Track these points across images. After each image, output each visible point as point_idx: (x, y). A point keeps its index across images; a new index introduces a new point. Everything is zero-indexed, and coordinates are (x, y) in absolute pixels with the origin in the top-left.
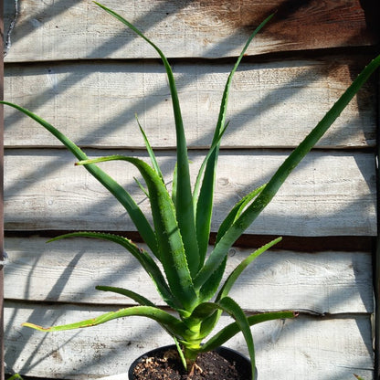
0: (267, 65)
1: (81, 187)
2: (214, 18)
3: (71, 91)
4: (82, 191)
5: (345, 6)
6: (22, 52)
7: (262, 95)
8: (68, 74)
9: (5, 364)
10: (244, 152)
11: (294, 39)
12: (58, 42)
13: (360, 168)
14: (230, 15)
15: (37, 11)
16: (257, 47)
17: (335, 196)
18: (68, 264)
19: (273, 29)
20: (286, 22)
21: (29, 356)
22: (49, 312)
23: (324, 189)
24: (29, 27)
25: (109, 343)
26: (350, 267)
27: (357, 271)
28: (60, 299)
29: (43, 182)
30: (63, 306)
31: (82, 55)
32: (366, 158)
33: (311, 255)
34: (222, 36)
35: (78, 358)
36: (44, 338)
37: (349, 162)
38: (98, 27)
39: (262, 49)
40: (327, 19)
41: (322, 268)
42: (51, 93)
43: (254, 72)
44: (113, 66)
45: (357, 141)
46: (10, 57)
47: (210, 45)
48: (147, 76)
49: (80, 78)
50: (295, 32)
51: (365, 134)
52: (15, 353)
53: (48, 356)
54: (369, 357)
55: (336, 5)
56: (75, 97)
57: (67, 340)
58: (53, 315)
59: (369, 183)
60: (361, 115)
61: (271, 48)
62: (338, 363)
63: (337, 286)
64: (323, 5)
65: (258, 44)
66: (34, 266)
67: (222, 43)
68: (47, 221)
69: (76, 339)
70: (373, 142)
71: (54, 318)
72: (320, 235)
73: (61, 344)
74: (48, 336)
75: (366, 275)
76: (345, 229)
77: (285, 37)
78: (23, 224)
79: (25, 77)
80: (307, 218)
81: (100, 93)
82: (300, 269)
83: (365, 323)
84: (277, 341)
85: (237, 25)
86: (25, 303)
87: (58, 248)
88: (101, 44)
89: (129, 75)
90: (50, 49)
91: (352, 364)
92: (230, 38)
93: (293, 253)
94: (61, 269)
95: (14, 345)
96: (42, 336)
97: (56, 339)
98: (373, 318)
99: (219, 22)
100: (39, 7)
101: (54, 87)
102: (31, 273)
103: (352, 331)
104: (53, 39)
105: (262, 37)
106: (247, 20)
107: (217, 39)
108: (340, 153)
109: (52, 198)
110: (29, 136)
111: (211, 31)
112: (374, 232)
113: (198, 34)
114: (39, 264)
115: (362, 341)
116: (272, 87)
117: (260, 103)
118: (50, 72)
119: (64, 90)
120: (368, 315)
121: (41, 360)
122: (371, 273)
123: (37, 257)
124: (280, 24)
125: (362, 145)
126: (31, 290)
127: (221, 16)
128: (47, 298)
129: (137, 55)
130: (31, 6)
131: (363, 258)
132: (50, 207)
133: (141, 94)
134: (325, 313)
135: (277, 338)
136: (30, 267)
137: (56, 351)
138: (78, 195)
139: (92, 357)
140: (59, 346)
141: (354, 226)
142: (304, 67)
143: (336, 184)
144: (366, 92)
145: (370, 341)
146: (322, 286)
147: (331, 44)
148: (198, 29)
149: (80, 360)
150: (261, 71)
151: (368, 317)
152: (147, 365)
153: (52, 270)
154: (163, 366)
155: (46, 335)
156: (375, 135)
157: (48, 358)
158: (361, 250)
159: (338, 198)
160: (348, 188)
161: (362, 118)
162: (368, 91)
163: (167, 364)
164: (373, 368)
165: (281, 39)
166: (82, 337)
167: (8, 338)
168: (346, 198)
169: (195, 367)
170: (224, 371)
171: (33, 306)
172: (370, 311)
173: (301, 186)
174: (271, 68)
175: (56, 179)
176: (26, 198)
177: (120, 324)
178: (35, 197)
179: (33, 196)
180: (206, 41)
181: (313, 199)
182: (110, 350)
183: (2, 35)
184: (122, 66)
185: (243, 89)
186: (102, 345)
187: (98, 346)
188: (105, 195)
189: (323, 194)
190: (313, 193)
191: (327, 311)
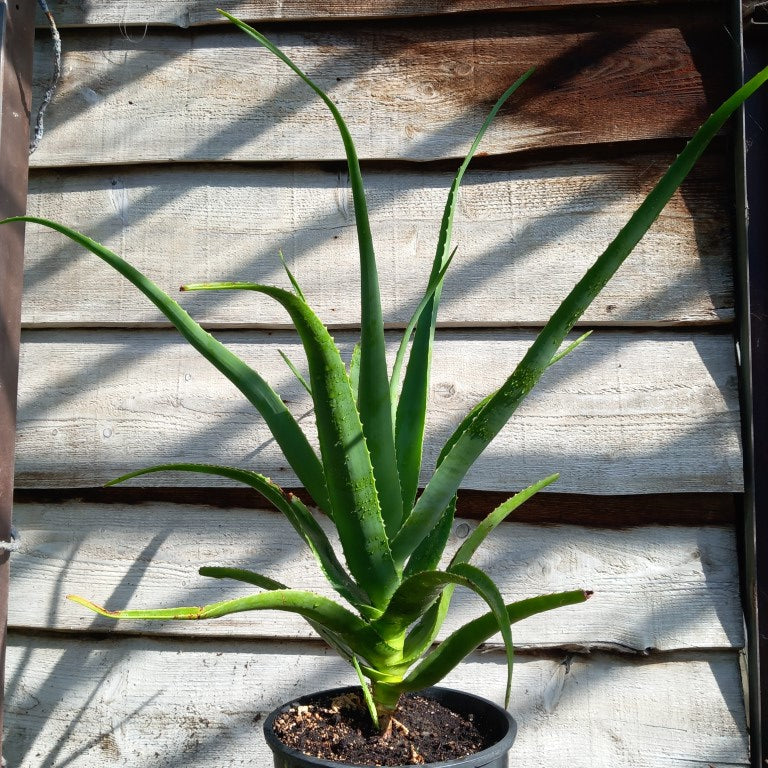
0: (524, 173)
1: (169, 402)
2: (424, 86)
3: (153, 220)
4: (170, 410)
5: (665, 68)
6: (64, 147)
7: (517, 227)
8: (149, 189)
9: (3, 762)
10: (483, 334)
11: (575, 124)
12: (132, 129)
13: (706, 363)
14: (456, 82)
15: (94, 74)
16: (503, 139)
17: (661, 416)
18: (136, 555)
19: (535, 106)
20: (559, 94)
21: (51, 745)
22: (96, 654)
23: (638, 403)
24: (78, 104)
25: (216, 717)
26: (695, 556)
27: (709, 566)
28: (120, 627)
29: (93, 393)
30: (124, 642)
31: (176, 154)
32: (719, 344)
33: (616, 534)
34: (440, 119)
35: (152, 750)
36: (84, 709)
37: (685, 353)
38: (208, 103)
39: (514, 143)
40: (634, 89)
41: (641, 560)
42: (116, 224)
43: (501, 185)
44: (237, 175)
45: (699, 311)
46: (40, 157)
47: (419, 137)
48: (299, 193)
49: (172, 197)
50: (575, 113)
51: (714, 299)
52: (23, 741)
53: (90, 746)
54: (738, 738)
55: (650, 64)
56: (162, 231)
57: (130, 711)
58: (104, 661)
59: (725, 390)
60: (704, 264)
61: (532, 140)
62: (677, 753)
63: (669, 595)
64: (626, 64)
65: (508, 134)
66: (69, 560)
67: (440, 133)
68: (98, 469)
69: (149, 710)
70: (729, 313)
71: (106, 668)
72: (633, 491)
73: (117, 720)
74: (93, 704)
75: (727, 572)
76: (680, 479)
77: (557, 121)
78: (51, 476)
79: (66, 196)
80: (607, 459)
81: (210, 224)
82: (597, 562)
83: (729, 668)
84: (554, 707)
85: (469, 100)
86: (49, 635)
87: (120, 525)
88: (213, 133)
89: (266, 193)
90: (116, 142)
91: (706, 755)
92: (456, 124)
93: (582, 530)
94: (123, 567)
95: (23, 724)
96: (80, 703)
97: (108, 711)
98: (743, 661)
99: (435, 94)
100: (99, 67)
101: (122, 213)
102: (63, 574)
103: (702, 687)
104: (122, 124)
105: (514, 121)
106: (485, 91)
107: (432, 126)
108: (668, 334)
109: (110, 425)
110: (69, 304)
111: (420, 110)
112: (737, 484)
113: (395, 116)
114: (80, 556)
115: (724, 706)
116: (540, 211)
117: (512, 241)
118: (114, 185)
119: (139, 218)
120: (732, 653)
121: (76, 755)
122: (736, 568)
123: (77, 541)
124: (550, 97)
125: (709, 318)
126: (62, 608)
127: (439, 85)
128: (94, 624)
129: (281, 154)
130: (83, 65)
131: (719, 538)
132: (105, 441)
133: (287, 227)
134: (649, 649)
135: (555, 701)
136: (61, 563)
137: (107, 736)
138: (161, 419)
139: (181, 747)
140: (114, 726)
141: (698, 474)
142: (594, 177)
143: (662, 393)
144: (711, 220)
145: (740, 706)
146: (641, 595)
147: (645, 134)
148: (396, 108)
149: (157, 754)
150: (514, 185)
151: (735, 656)
152: (299, 718)
153: (105, 567)
154: (331, 720)
155: (88, 703)
156: (732, 299)
157: (91, 751)
158: (714, 522)
159: (665, 419)
160: (685, 401)
161: (707, 269)
162: (716, 218)
163: (339, 718)
164: (747, 762)
165: (551, 125)
166: (163, 705)
167: (11, 709)
168: (682, 419)
169: (394, 725)
170: (452, 730)
171: (65, 642)
172: (738, 644)
173: (595, 398)
174: (532, 178)
175: (120, 388)
176: (59, 424)
177: (239, 678)
178: (76, 423)
179: (74, 420)
180: (409, 128)
181: (619, 423)
182: (219, 731)
183: (28, 114)
184: (252, 175)
185: (481, 217)
186: (201, 721)
187: (194, 723)
188: (213, 419)
189: (637, 412)
190: (617, 412)
191: (652, 646)
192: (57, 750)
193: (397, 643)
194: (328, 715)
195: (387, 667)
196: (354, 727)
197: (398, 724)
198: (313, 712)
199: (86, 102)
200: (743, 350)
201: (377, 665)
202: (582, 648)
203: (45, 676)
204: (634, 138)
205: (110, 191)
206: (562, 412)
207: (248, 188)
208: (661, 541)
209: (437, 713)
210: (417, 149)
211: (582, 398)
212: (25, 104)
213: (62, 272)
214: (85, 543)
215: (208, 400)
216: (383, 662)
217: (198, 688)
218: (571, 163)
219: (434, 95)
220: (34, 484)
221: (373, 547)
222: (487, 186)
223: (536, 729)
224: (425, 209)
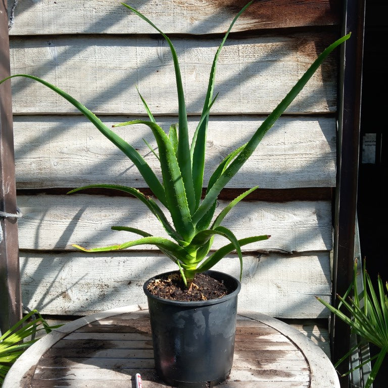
0: (245, 41)
1: (83, 150)
3: (70, 62)
4: (84, 153)
6: (24, 25)
7: (242, 67)
8: (67, 47)
9: (22, 304)
10: (226, 118)
11: (269, 18)
12: (57, 17)
13: (323, 131)
17: (302, 154)
18: (72, 217)
19: (251, 9)
20: (262, 2)
21: (41, 297)
22: (56, 259)
23: (293, 149)
24: (29, 3)
25: (111, 283)
26: (314, 213)
27: (319, 217)
28: (67, 248)
29: (47, 145)
30: (69, 254)
31: (80, 30)
32: (329, 122)
33: (281, 204)
34: (207, 14)
35: (85, 298)
36: (54, 282)
37: (314, 126)
38: (94, 4)
39: (241, 27)
41: (291, 215)
42: (52, 65)
43: (235, 47)
44: (109, 40)
45: (321, 107)
46: (13, 31)
47: (196, 23)
48: (140, 49)
49: (79, 51)
50: (269, 12)
51: (328, 102)
52: (28, 295)
53: (58, 297)
54: (327, 285)
56: (75, 68)
57: (74, 283)
58: (61, 263)
59: (330, 143)
60: (325, 86)
61: (249, 26)
62: (303, 292)
63: (302, 229)
65: (238, 22)
66: (42, 220)
67: (206, 21)
68: (52, 180)
69: (82, 282)
70: (334, 108)
71: (62, 265)
72: (289, 187)
73: (69, 286)
74: (57, 280)
75: (327, 220)
76: (309, 181)
77: (261, 17)
78: (30, 183)
79: (26, 50)
80: (278, 174)
81: (98, 65)
82: (272, 216)
83: (325, 258)
85: (220, 5)
86: (35, 252)
87: (63, 204)
88: (97, 20)
89: (124, 49)
90: (49, 24)
91: (314, 292)
92: (214, 17)
93: (266, 203)
94: (67, 222)
95: (27, 288)
96: (52, 280)
97: (65, 283)
98: (332, 255)
101: (55, 59)
102: (39, 226)
103: (314, 265)
104: (52, 14)
105: (241, 16)
106: (227, 0)
107: (202, 17)
108: (307, 118)
109: (56, 160)
110: (32, 104)
111: (197, 10)
112: (333, 183)
113: (185, 12)
114: (46, 218)
115: (323, 273)
116: (250, 60)
117: (239, 74)
118: (49, 45)
119: (63, 62)
120: (328, 252)
121: (52, 300)
122: (331, 218)
123: (45, 212)
124: (258, 5)
125: (325, 111)
126: (40, 241)
128: (55, 247)
129: (131, 30)
131: (324, 206)
132: (55, 167)
133: (135, 66)
134: (293, 252)
135: (253, 273)
136: (38, 221)
137: (65, 292)
138: (80, 157)
139: (97, 296)
140: (68, 288)
141: (317, 179)
142: (278, 43)
143: (304, 144)
144: (329, 65)
145: (329, 273)
146: (290, 229)
147: (301, 23)
148: (186, 8)
149: (87, 299)
150: (241, 46)
151: (328, 253)
152: (156, 284)
153: (59, 223)
154: (168, 284)
155: (55, 280)
156: (336, 102)
157: (58, 299)
158: (323, 199)
159: (304, 156)
160: (313, 148)
161: (326, 88)
162: (331, 65)
163: (171, 283)
164: (330, 294)
165: (258, 18)
166: (88, 279)
167: (22, 283)
168: (311, 156)
169: (193, 285)
170: (215, 287)
171: (43, 255)
172: (329, 249)
173: (274, 147)
174: (249, 43)
175: (60, 143)
176: (33, 160)
177: (121, 267)
178: (41, 159)
179: (39, 158)
180: (192, 18)
181: (284, 158)
182: (113, 289)
183: (6, 11)
184: (117, 40)
185: (225, 63)
186: (105, 285)
187: (102, 286)
188: (105, 157)
189: (292, 153)
190: (284, 153)
191: (294, 250)
192: (43, 298)
193: (194, 254)
194: (167, 283)
195: (190, 264)
196: (177, 286)
197: (194, 285)
198: (161, 282)
199: (32, 2)
200: (340, 124)
201: (186, 263)
202: (265, 251)
203: (36, 269)
204: (296, 26)
205: (48, 48)
206: (260, 153)
207: (115, 47)
208: (300, 207)
209: (209, 280)
210: (196, 29)
211: (269, 147)
212: (4, 6)
213: (28, 88)
214: (49, 212)
215: (101, 149)
216: (188, 262)
217: (103, 272)
218: (267, 37)
219: (204, 2)
220: (23, 187)
221: (185, 219)
222: (228, 47)
223: (246, 284)
224: (200, 58)
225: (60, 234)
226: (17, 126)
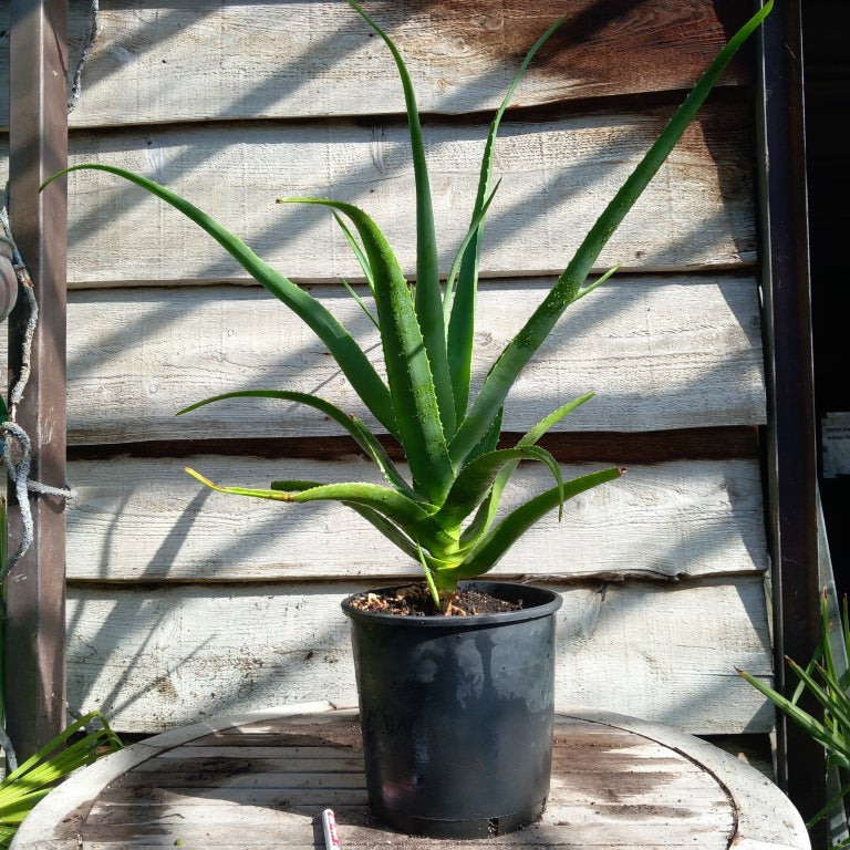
0: (553, 125)
1: (214, 358)
2: (455, 41)
3: (190, 178)
4: (214, 365)
5: (688, 19)
6: (97, 107)
7: (548, 177)
8: (185, 148)
9: (66, 704)
10: (519, 283)
11: (603, 76)
12: (166, 88)
13: (730, 304)
14: (487, 37)
15: (126, 33)
16: (533, 91)
17: (688, 355)
18: (185, 506)
19: (563, 59)
20: (586, 46)
21: (109, 690)
22: (147, 603)
23: (666, 343)
24: (111, 63)
25: (268, 656)
26: (722, 487)
27: (735, 496)
28: (173, 575)
29: (138, 350)
30: (175, 591)
31: (211, 111)
32: (744, 286)
33: (647, 469)
34: (472, 73)
35: (209, 691)
36: (139, 655)
37: (709, 298)
38: (241, 60)
39: (545, 95)
40: (659, 40)
41: (670, 492)
43: (532, 137)
44: (272, 132)
45: (723, 254)
46: (77, 118)
47: (451, 90)
48: (335, 148)
49: (209, 155)
50: (602, 65)
51: (737, 243)
52: (82, 687)
53: (147, 689)
54: (763, 653)
55: (675, 16)
56: (200, 188)
57: (184, 656)
58: (157, 610)
59: (748, 330)
60: (728, 210)
61: (562, 92)
62: (706, 669)
63: (697, 524)
64: (651, 16)
65: (538, 86)
66: (118, 514)
67: (471, 86)
68: (147, 424)
69: (203, 653)
70: (751, 256)
71: (159, 615)
72: (663, 427)
73: (173, 664)
74: (147, 650)
75: (752, 501)
76: (707, 414)
77: (585, 73)
78: (98, 432)
79: (102, 156)
80: (637, 398)
81: (247, 182)
82: (629, 496)
83: (754, 590)
84: (592, 633)
85: (499, 54)
86: (101, 587)
87: (168, 478)
88: (248, 92)
89: (302, 148)
90: (151, 101)
91: (732, 669)
92: (487, 77)
94: (173, 517)
95: (80, 671)
96: (134, 650)
97: (164, 657)
98: (769, 583)
99: (467, 48)
100: (130, 26)
101: (159, 171)
102: (109, 534)
103: (729, 607)
104: (156, 83)
105: (544, 74)
106: (515, 44)
107: (463, 79)
108: (694, 279)
109: (155, 382)
110: (110, 264)
111: (452, 64)
112: (760, 417)
113: (428, 70)
114: (128, 510)
115: (750, 625)
116: (571, 161)
117: (544, 191)
118: (149, 145)
119: (177, 176)
120: (758, 574)
121: (134, 698)
122: (760, 497)
123: (125, 496)
124: (579, 49)
125: (732, 261)
126: (113, 560)
127: (470, 39)
128: (147, 572)
129: (316, 110)
130: (114, 24)
131: (744, 470)
132: (152, 396)
133: (324, 182)
134: (679, 575)
135: (592, 627)
136: (109, 517)
137: (164, 679)
138: (206, 373)
139: (236, 688)
140: (171, 668)
141: (724, 408)
142: (622, 128)
143: (690, 333)
144: (734, 167)
145: (762, 625)
146: (670, 525)
147: (669, 84)
148: (429, 62)
149: (213, 695)
150: (545, 136)
151: (758, 579)
152: (370, 602)
153: (156, 519)
155: (142, 649)
156: (755, 242)
157: (148, 694)
158: (740, 456)
159: (692, 359)
160: (710, 341)
161: (730, 214)
162: (739, 166)
163: (404, 602)
164: (771, 674)
165: (579, 77)
166: (216, 646)
167: (68, 659)
168: (708, 358)
169: (453, 610)
171: (117, 594)
172: (762, 567)
173: (625, 340)
174: (562, 129)
175: (165, 345)
176: (105, 381)
177: (290, 619)
178: (122, 379)
179: (119, 377)
180: (443, 82)
181: (648, 364)
182: (272, 670)
183: (66, 73)
184: (287, 131)
185: (514, 169)
186: (255, 661)
187: (248, 664)
188: (259, 372)
189: (666, 352)
190: (647, 353)
191: (683, 571)
192: (114, 694)
193: (456, 534)
194: (393, 602)
195: (445, 556)
196: (417, 609)
197: (456, 608)
198: (381, 599)
199: (118, 61)
200: (767, 292)
201: (437, 555)
202: (616, 576)
203: (100, 625)
204: (660, 89)
205: (146, 151)
206: (594, 355)
207: (284, 144)
208: (689, 474)
210: (450, 101)
211: (614, 341)
212: (62, 63)
213: (101, 232)
214: (134, 496)
215: (252, 354)
216: (442, 551)
217: (251, 631)
218: (600, 115)
219: (466, 50)
220: (81, 441)
221: (432, 448)
222: (518, 138)
223: (575, 654)
224: (459, 161)
225: (157, 543)
226: (74, 311)
